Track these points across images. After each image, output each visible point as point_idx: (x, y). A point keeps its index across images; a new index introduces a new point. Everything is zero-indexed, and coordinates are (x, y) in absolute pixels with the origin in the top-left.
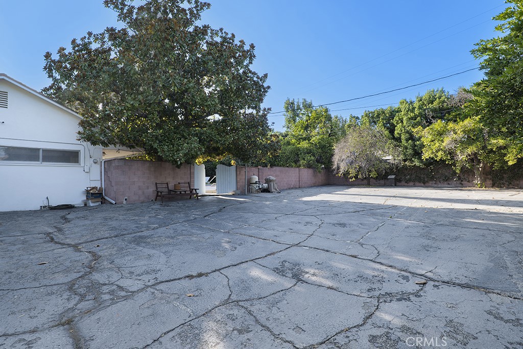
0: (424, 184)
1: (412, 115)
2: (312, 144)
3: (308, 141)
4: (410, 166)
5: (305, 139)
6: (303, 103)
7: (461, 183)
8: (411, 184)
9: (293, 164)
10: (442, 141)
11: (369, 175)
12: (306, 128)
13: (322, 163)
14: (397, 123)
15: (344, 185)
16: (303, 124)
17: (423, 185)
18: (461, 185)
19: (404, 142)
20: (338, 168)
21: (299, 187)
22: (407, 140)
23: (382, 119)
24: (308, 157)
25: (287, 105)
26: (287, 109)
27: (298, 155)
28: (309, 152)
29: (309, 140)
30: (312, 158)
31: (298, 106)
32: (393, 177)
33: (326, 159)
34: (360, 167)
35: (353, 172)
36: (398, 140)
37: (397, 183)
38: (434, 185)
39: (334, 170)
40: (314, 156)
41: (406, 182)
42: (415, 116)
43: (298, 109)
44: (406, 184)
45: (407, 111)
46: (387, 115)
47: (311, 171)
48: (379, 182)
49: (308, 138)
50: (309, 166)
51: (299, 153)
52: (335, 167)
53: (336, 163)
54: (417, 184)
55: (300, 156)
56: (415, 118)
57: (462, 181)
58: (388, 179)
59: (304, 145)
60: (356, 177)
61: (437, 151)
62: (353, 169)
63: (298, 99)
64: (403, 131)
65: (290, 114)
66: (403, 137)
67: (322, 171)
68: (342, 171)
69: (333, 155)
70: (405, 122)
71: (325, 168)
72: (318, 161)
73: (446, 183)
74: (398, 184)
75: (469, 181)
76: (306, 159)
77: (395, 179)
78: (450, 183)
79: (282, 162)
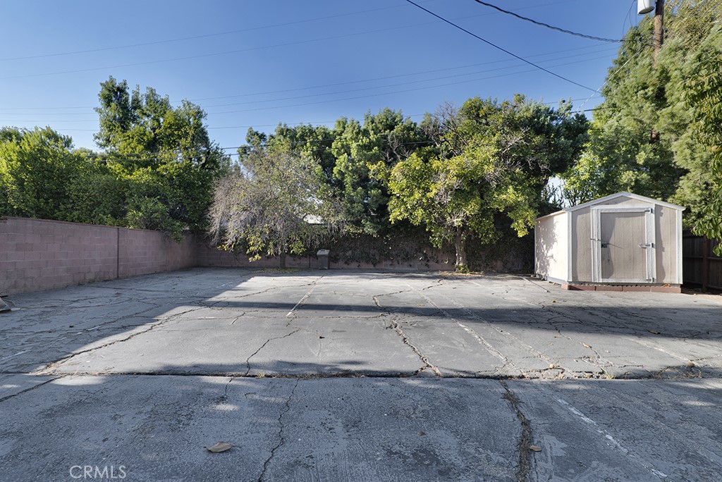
0: (374, 266)
1: (366, 140)
2: (163, 176)
3: (152, 168)
4: (354, 234)
5: (145, 164)
6: (148, 97)
7: (426, 265)
8: (354, 265)
9: (109, 219)
10: (427, 190)
11: (289, 249)
12: (152, 145)
13: (184, 220)
14: (337, 153)
15: (232, 268)
16: (145, 134)
17: (372, 267)
18: (426, 268)
19: (349, 188)
20: (223, 232)
21: (118, 278)
22: (354, 187)
23: (311, 143)
24: (150, 204)
25: (107, 92)
26: (108, 101)
27: (124, 198)
28: (152, 192)
29: (155, 167)
30: (160, 206)
31: (136, 101)
32: (326, 252)
33: (194, 212)
34: (273, 232)
35: (256, 242)
36: (340, 184)
37: (331, 263)
38: (389, 268)
39: (212, 236)
40: (165, 202)
41: (346, 263)
42: (370, 143)
43: (135, 108)
44: (346, 266)
45: (358, 133)
46: (320, 138)
47: (154, 236)
48: (298, 262)
49: (152, 164)
50: (151, 225)
51: (126, 194)
52: (214, 228)
53: (217, 221)
54: (364, 265)
55: (128, 200)
56: (368, 147)
57: (428, 261)
58: (317, 257)
59: (141, 176)
60: (262, 252)
61: (414, 208)
62: (258, 234)
63: (137, 87)
64: (350, 168)
65: (113, 111)
66: (348, 180)
67: (184, 237)
68: (230, 238)
69: (210, 204)
70: (354, 152)
71: (192, 231)
72: (174, 215)
73: (406, 263)
74: (333, 265)
75: (437, 262)
76: (143, 208)
77: (329, 256)
78: (412, 263)
79: (75, 213)
